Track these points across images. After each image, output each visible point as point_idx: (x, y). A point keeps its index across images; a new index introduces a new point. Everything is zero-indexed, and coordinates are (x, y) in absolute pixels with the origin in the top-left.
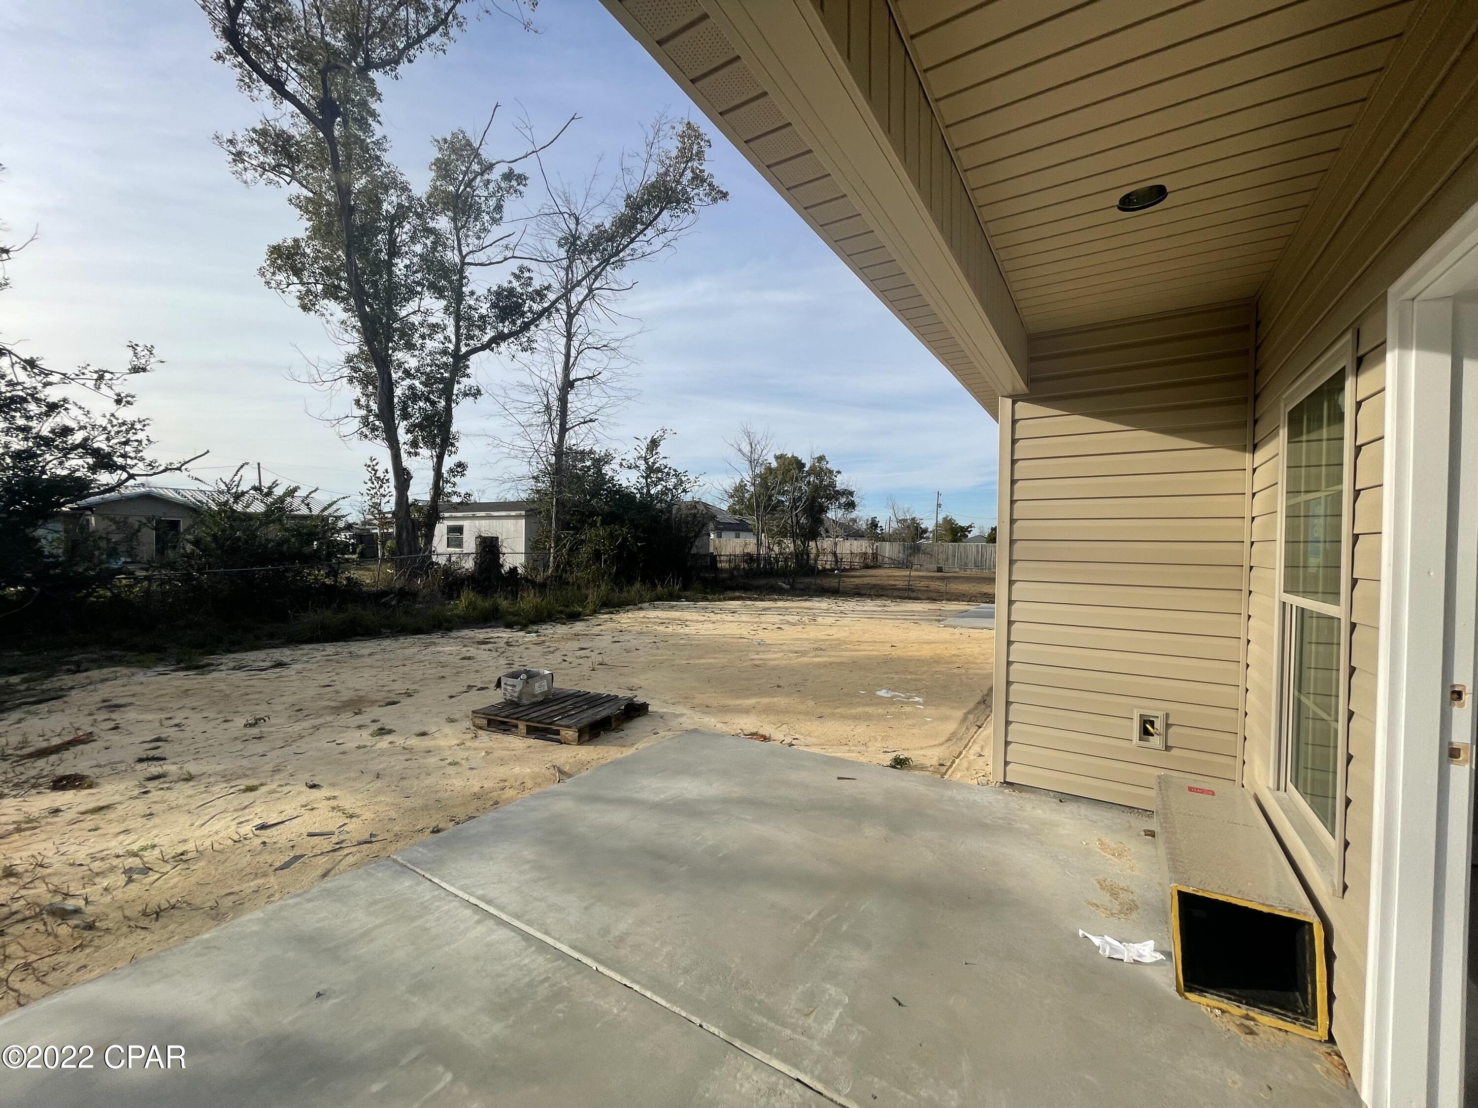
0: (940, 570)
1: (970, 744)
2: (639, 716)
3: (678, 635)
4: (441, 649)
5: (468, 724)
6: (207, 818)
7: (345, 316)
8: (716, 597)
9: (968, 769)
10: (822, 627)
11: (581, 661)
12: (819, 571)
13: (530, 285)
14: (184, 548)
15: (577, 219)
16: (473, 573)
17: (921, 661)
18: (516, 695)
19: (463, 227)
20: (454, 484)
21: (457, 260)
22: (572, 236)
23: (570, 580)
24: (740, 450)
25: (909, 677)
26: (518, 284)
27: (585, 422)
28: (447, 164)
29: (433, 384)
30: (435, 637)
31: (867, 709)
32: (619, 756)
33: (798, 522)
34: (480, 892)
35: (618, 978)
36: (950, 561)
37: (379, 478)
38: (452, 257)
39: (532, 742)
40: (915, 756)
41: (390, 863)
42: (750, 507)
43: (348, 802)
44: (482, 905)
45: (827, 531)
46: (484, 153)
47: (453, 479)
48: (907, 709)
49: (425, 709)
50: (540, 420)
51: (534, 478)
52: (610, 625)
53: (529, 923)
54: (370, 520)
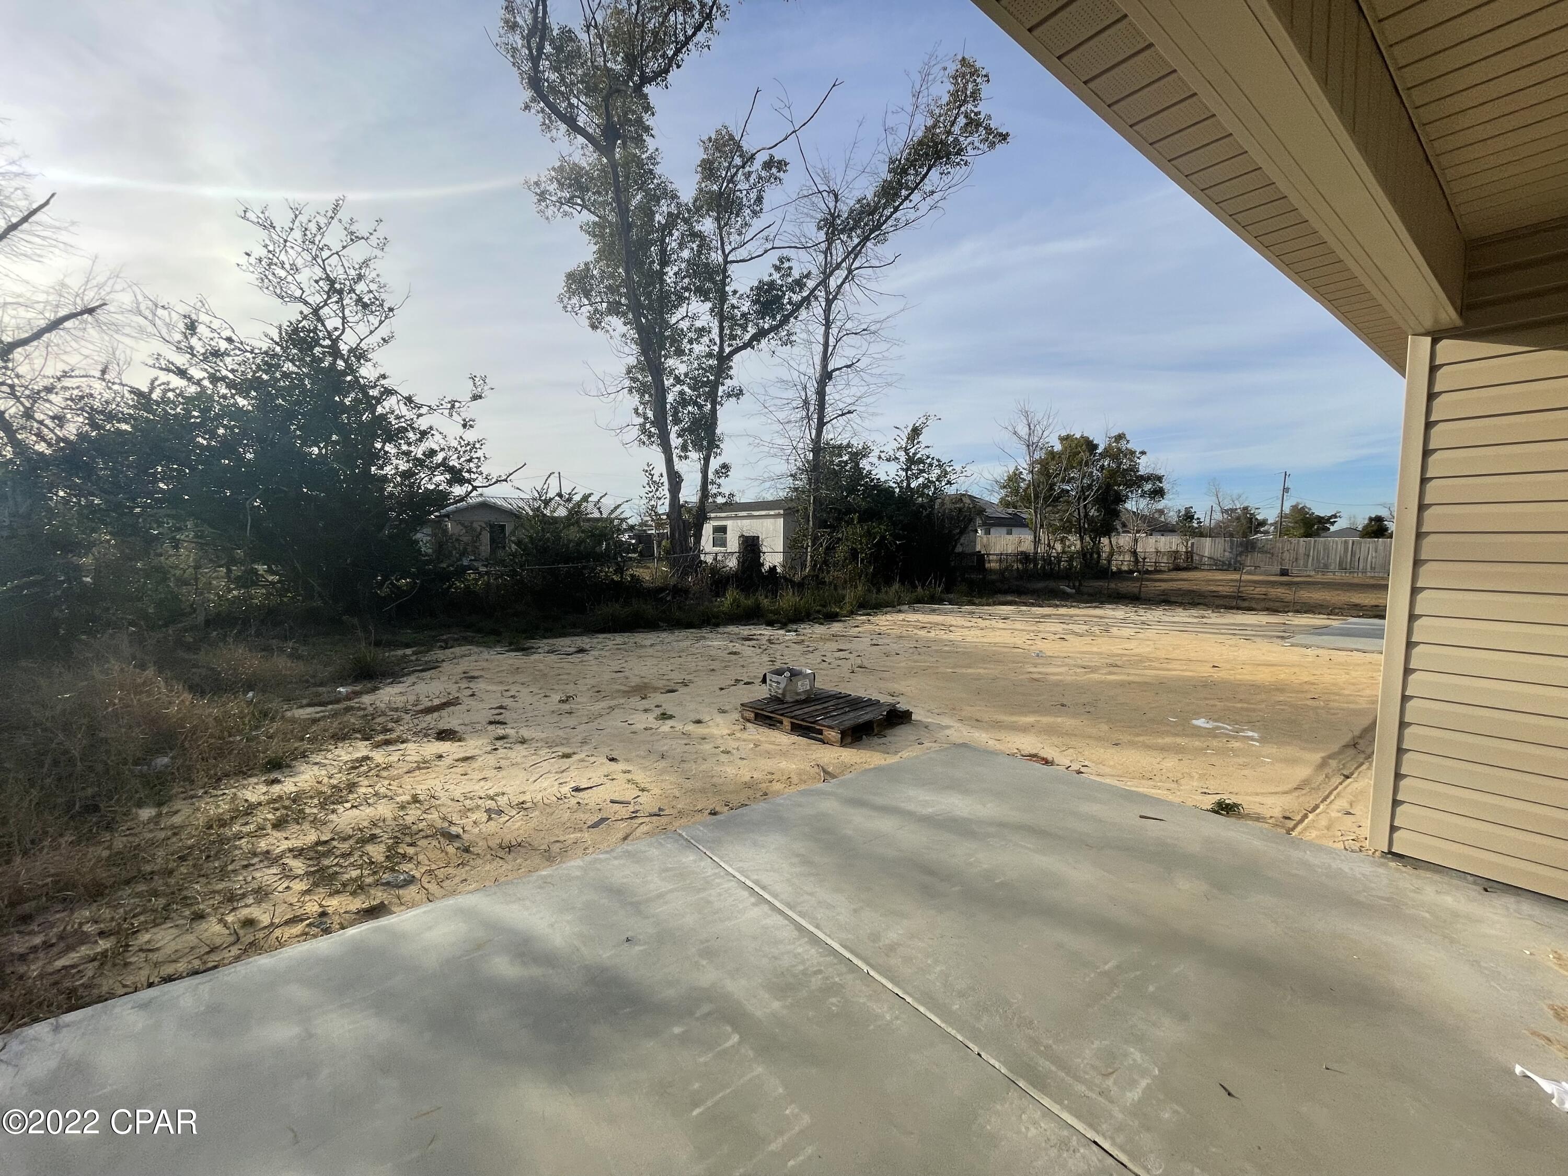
0: (1284, 573)
1: (1332, 797)
2: (902, 723)
3: (941, 640)
4: (710, 643)
5: (737, 716)
6: (538, 776)
7: (624, 329)
8: (984, 600)
9: (1328, 828)
10: (1117, 640)
11: (840, 662)
12: (1113, 573)
13: (789, 275)
14: (510, 548)
15: (836, 196)
16: (738, 570)
17: (1256, 688)
18: (780, 691)
19: (726, 224)
20: (719, 486)
21: (721, 259)
22: (832, 215)
23: (827, 580)
24: (1015, 433)
25: (1239, 705)
26: (778, 275)
27: (843, 415)
28: (712, 163)
29: (699, 388)
30: (704, 632)
31: (1179, 740)
32: (883, 762)
33: (1086, 515)
34: (755, 877)
35: (890, 986)
36: (1301, 562)
37: (655, 482)
38: (716, 257)
39: (795, 738)
40: (1248, 803)
41: (677, 837)
42: (1026, 499)
43: (640, 777)
44: (757, 889)
45: (1124, 525)
46: (745, 145)
47: (718, 481)
48: (1236, 744)
49: (700, 699)
50: (799, 416)
51: (791, 475)
52: (868, 627)
53: (801, 914)
54: (647, 521)
